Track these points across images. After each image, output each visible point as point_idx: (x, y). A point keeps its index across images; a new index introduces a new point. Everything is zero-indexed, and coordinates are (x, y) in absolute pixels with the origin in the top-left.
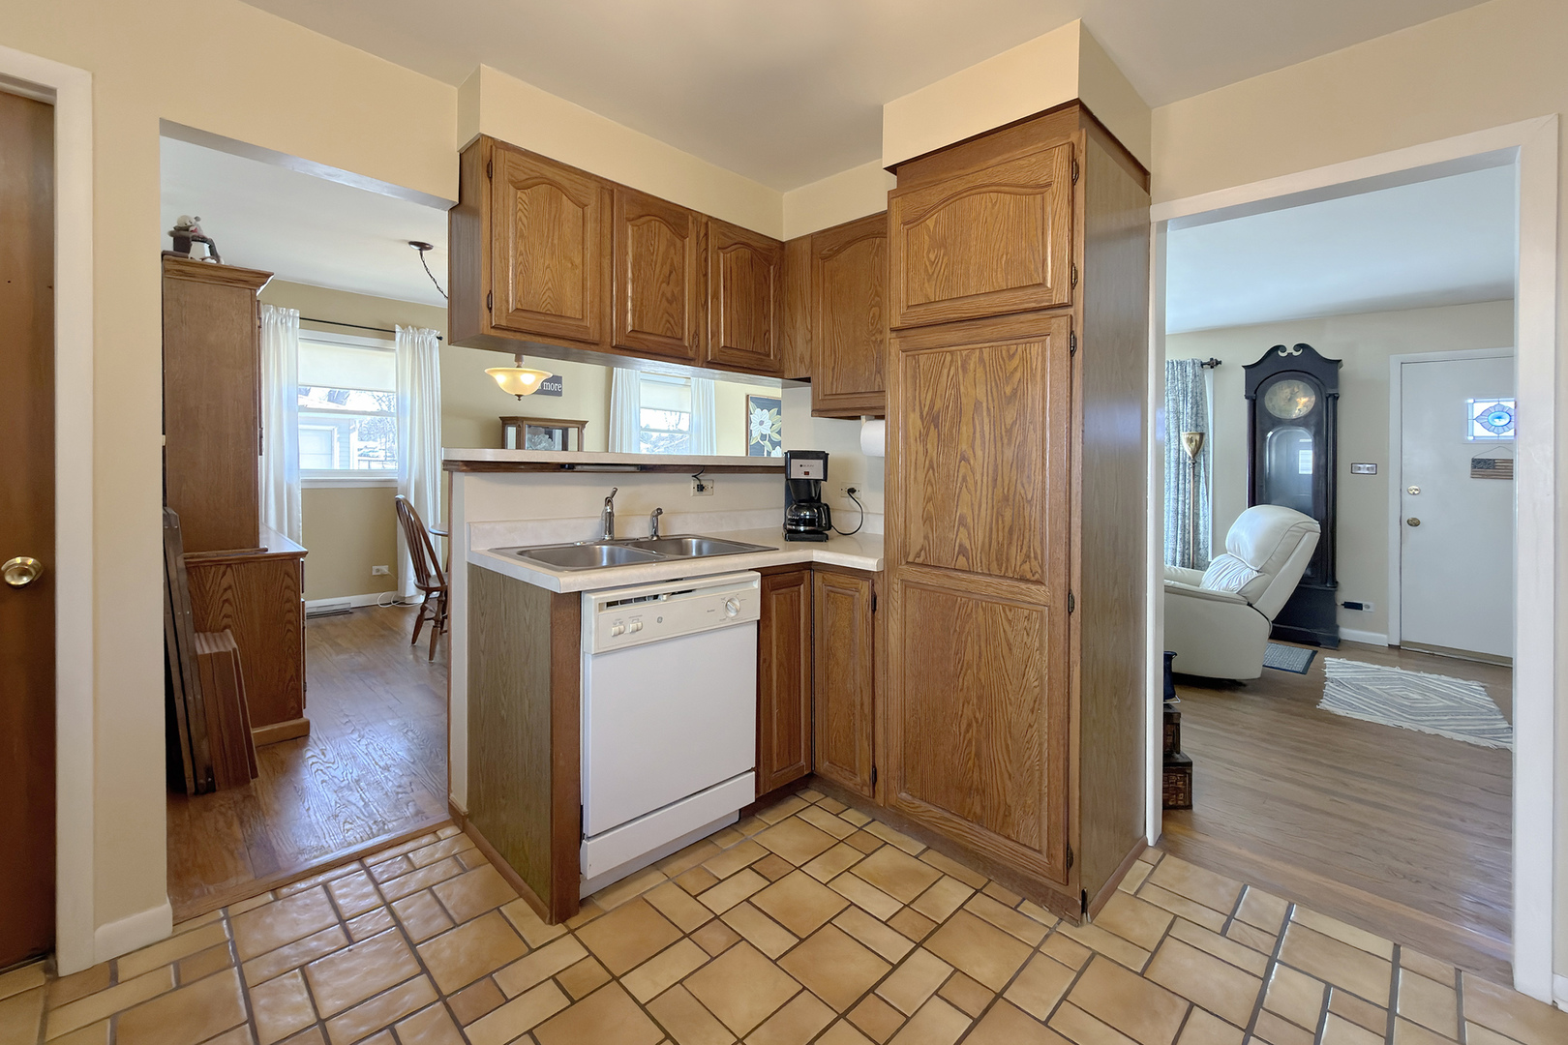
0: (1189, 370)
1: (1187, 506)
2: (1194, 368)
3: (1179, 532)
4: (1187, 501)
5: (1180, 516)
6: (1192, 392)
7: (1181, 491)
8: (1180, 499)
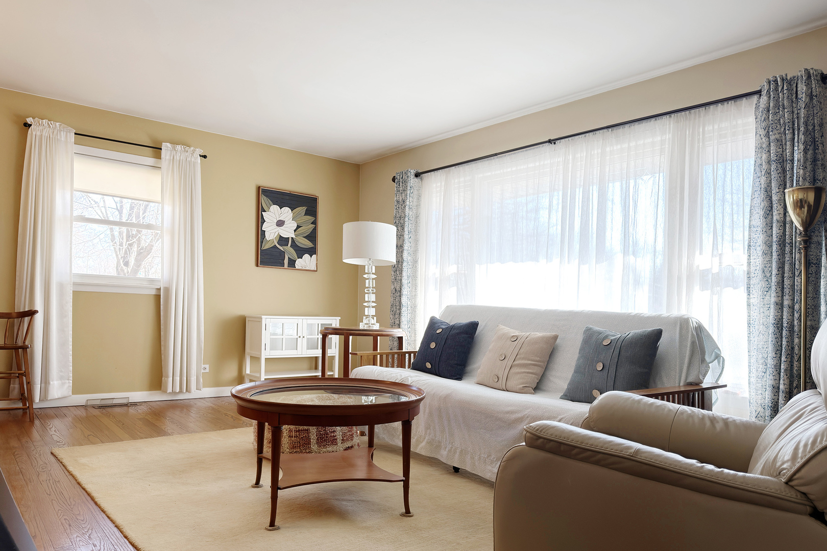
0: (802, 88)
1: (796, 315)
2: (808, 84)
3: (783, 358)
4: (797, 307)
5: (784, 333)
6: (806, 124)
7: (787, 291)
8: (786, 303)
